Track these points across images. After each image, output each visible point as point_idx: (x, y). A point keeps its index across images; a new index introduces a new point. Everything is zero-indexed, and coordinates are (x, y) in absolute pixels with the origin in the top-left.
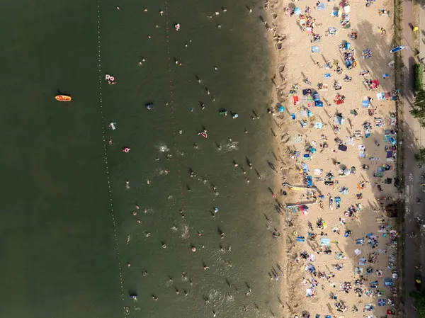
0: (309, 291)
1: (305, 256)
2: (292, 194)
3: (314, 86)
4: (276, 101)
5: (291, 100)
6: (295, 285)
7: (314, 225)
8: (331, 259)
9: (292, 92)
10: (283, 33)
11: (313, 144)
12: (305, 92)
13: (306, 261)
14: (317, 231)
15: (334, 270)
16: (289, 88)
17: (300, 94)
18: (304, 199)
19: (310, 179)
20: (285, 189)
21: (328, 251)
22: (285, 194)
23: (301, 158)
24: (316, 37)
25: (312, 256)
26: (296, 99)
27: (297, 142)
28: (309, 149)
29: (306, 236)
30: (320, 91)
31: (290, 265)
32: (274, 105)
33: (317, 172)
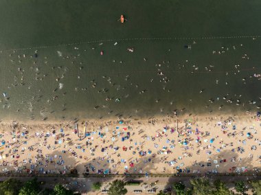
0: (38, 134)
1: (54, 132)
2: (82, 127)
3: (131, 137)
4: (125, 120)
5: (125, 127)
6: (41, 127)
7: (68, 137)
8: (53, 144)
9: (129, 127)
10: (156, 124)
11: (105, 136)
12: (128, 133)
13: (51, 133)
14: (66, 138)
15: (47, 145)
16: (131, 126)
17: (128, 131)
18: (80, 132)
19: (89, 134)
20: (85, 124)
21: (56, 143)
22: (82, 124)
23: (99, 131)
24: (153, 139)
25: (54, 136)
26: (125, 129)
27: (106, 130)
28: (102, 135)
29: (63, 133)
30: (129, 140)
31: (50, 125)
32: (123, 119)
33: (92, 138)
